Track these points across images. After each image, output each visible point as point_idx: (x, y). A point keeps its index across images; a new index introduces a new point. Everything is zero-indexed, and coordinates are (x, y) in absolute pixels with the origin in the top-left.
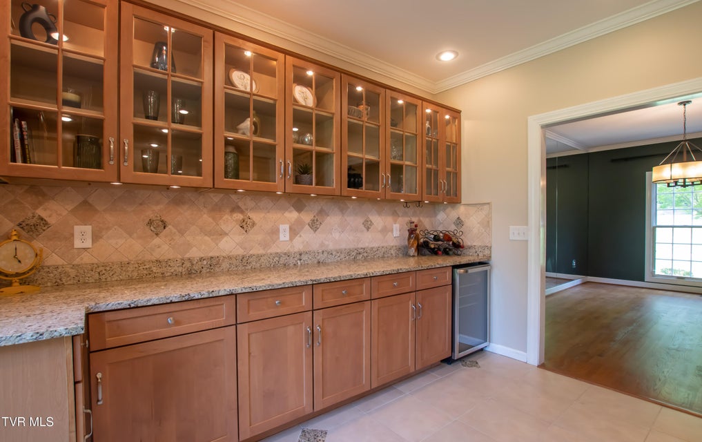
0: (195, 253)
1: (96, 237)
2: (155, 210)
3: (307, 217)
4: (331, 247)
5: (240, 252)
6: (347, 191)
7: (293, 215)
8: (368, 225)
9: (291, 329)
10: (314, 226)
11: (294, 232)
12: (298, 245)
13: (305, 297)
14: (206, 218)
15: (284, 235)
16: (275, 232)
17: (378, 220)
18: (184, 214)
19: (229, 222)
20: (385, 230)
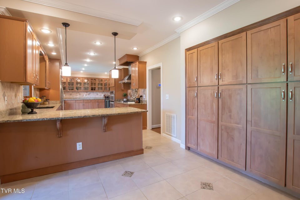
0: (74, 97)
1: (65, 95)
2: (70, 93)
3: (88, 94)
4: (91, 97)
5: (79, 97)
6: (91, 91)
7: (86, 93)
8: (97, 95)
9: (81, 104)
10: (89, 95)
11: (86, 95)
12: (87, 97)
13: (82, 101)
14: (76, 94)
15: (85, 95)
16: (84, 95)
17: (99, 94)
18: (73, 94)
19: (78, 94)
20: (101, 95)
